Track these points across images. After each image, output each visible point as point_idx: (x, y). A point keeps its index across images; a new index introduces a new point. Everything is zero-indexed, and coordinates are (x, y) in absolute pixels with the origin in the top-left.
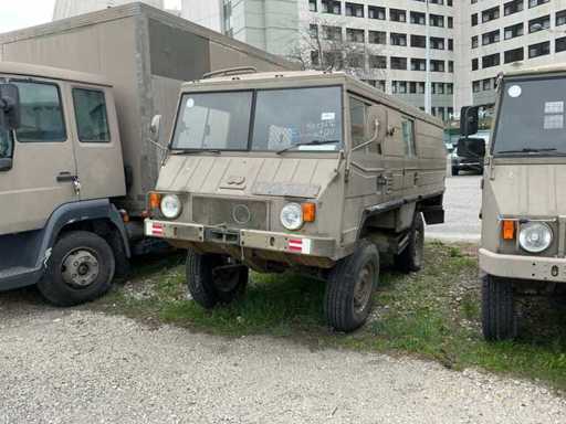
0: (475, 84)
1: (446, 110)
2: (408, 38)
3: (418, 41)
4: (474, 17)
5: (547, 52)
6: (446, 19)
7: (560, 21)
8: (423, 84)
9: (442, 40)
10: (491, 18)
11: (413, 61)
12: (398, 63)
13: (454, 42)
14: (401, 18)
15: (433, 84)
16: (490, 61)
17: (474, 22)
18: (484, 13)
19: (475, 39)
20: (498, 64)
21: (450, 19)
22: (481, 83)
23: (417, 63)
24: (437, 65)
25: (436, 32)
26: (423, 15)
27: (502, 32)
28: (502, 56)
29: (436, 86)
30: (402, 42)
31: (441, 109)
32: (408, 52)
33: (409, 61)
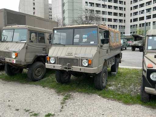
0: (131, 26)
1: (123, 33)
2: (113, 13)
3: (115, 14)
4: (131, 8)
5: (150, 18)
6: (123, 8)
7: (154, 10)
8: (116, 26)
9: (122, 14)
10: (136, 8)
11: (114, 19)
12: (110, 20)
13: (126, 15)
14: (111, 8)
15: (119, 26)
16: (135, 20)
17: (131, 9)
18: (134, 7)
19: (131, 14)
20: (137, 21)
21: (125, 8)
22: (133, 26)
23: (115, 20)
24: (121, 21)
25: (121, 12)
26: (117, 7)
27: (139, 12)
28: (138, 19)
29: (120, 26)
30: (111, 14)
31: (121, 33)
32: (113, 17)
33: (113, 20)
